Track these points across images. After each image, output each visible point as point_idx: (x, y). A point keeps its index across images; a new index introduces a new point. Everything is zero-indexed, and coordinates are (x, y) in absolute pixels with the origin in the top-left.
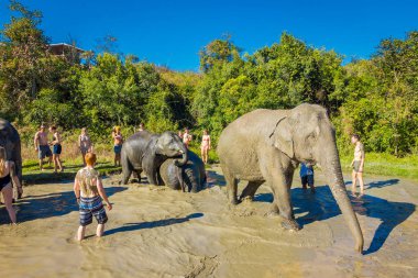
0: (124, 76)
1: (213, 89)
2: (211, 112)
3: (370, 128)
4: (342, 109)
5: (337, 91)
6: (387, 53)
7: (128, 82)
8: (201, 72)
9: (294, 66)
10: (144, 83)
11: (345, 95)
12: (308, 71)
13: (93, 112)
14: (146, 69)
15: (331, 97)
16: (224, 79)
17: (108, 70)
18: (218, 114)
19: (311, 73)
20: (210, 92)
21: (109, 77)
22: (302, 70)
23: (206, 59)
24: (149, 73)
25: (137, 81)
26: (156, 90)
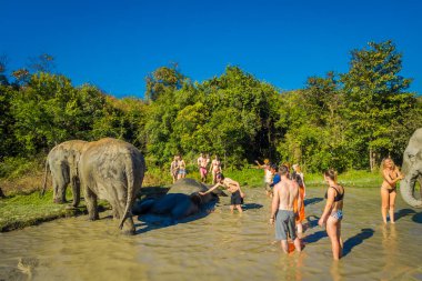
0: (66, 99)
1: (167, 115)
2: (163, 138)
3: (312, 153)
4: (287, 135)
5: (282, 120)
6: (313, 88)
7: (70, 105)
8: (147, 97)
9: (247, 96)
10: (88, 108)
11: (289, 123)
12: (258, 101)
13: (28, 138)
14: (89, 92)
15: (277, 125)
16: (177, 106)
17: (47, 92)
18: (171, 140)
19: (261, 103)
20: (164, 118)
21: (47, 99)
22: (252, 100)
23: (153, 85)
24: (93, 96)
25: (79, 104)
26: (101, 115)
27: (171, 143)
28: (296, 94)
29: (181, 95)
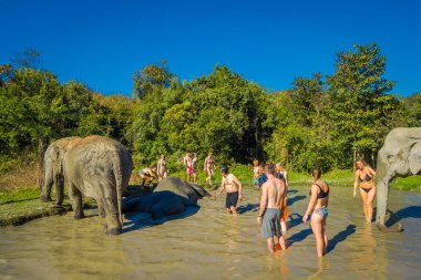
0: (51, 96)
1: (154, 114)
2: (151, 137)
3: (298, 153)
4: (274, 135)
5: (269, 120)
7: (55, 102)
8: (134, 95)
9: (234, 95)
10: (74, 105)
11: (275, 123)
12: (246, 100)
14: (76, 89)
15: (264, 124)
16: (165, 104)
17: (32, 88)
18: (159, 138)
19: (248, 103)
20: (151, 116)
22: (240, 100)
23: (140, 83)
24: (80, 94)
25: (65, 101)
26: (88, 112)
27: (159, 142)
28: (283, 94)
29: (169, 93)
